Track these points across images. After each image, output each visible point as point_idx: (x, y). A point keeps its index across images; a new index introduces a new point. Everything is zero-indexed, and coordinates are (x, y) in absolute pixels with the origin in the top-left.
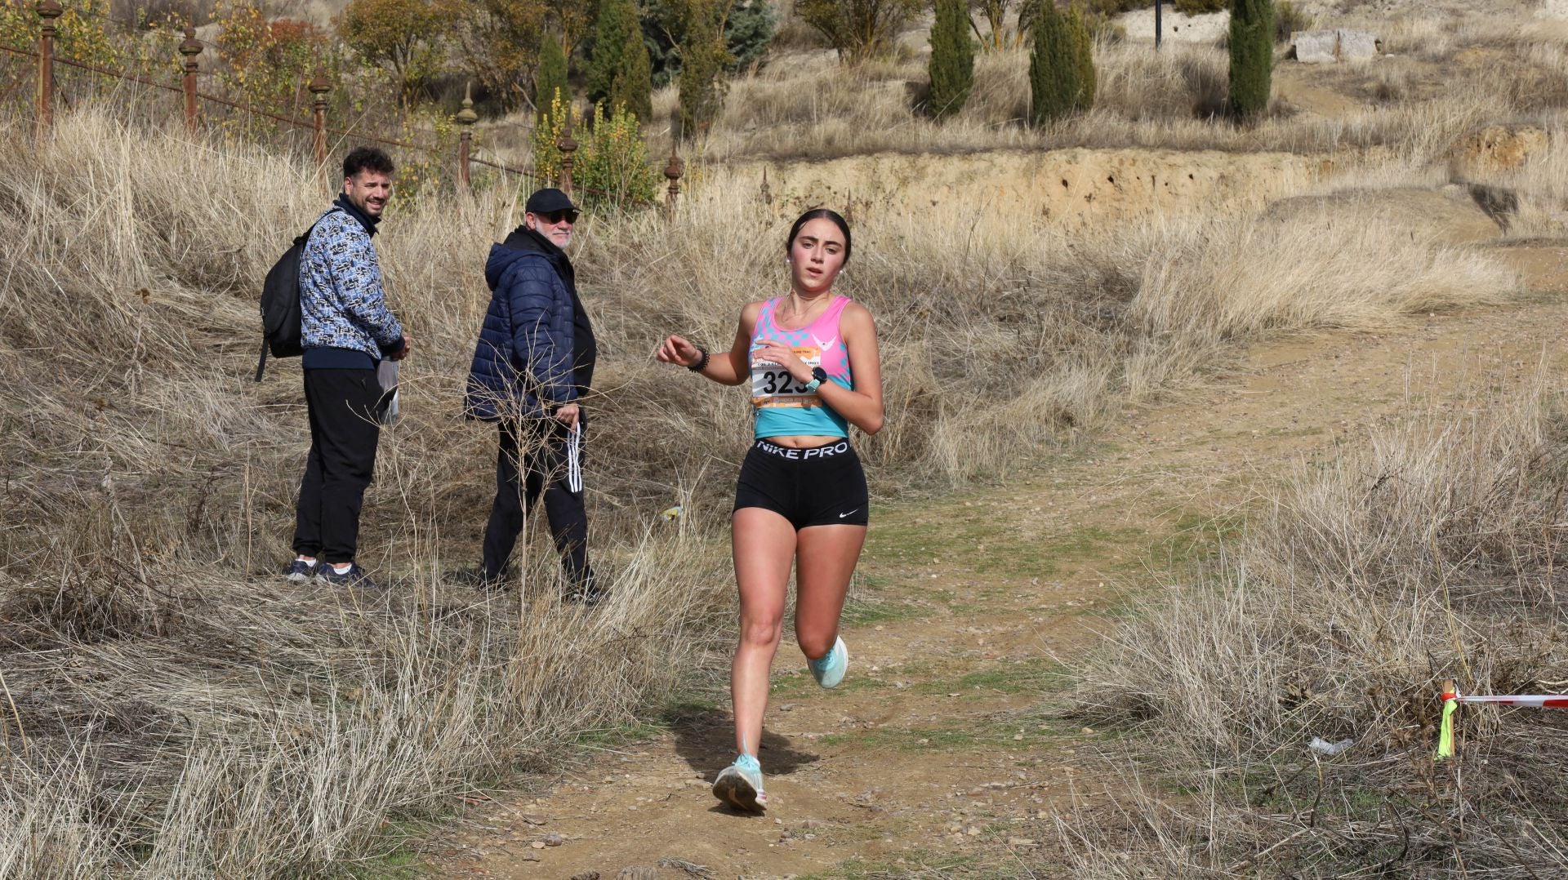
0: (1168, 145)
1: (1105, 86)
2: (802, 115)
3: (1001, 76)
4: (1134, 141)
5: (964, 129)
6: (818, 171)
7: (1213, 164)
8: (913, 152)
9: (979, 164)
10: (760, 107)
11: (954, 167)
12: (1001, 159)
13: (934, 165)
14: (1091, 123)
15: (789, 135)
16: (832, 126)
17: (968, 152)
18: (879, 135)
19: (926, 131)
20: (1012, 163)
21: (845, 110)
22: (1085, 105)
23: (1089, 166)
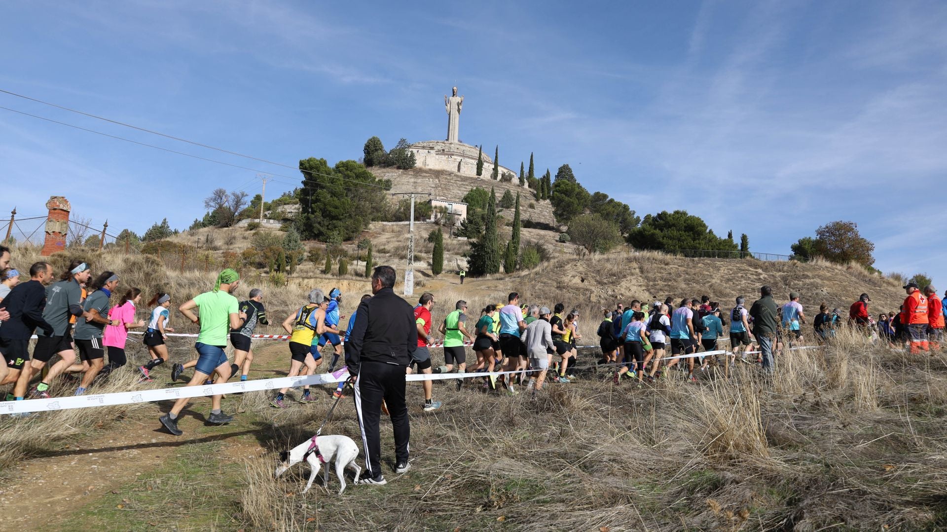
0: (357, 280)
1: (349, 271)
2: (307, 272)
3: (335, 269)
4: (352, 279)
5: (329, 276)
6: (308, 280)
7: (362, 283)
8: (322, 278)
9: (331, 281)
10: (301, 271)
11: (327, 281)
12: (334, 280)
13: (325, 280)
14: (347, 276)
15: (305, 275)
16: (311, 274)
17: (329, 279)
18: (317, 276)
19: (324, 276)
20: (335, 281)
21: (313, 272)
22: (346, 274)
23: (345, 282)
